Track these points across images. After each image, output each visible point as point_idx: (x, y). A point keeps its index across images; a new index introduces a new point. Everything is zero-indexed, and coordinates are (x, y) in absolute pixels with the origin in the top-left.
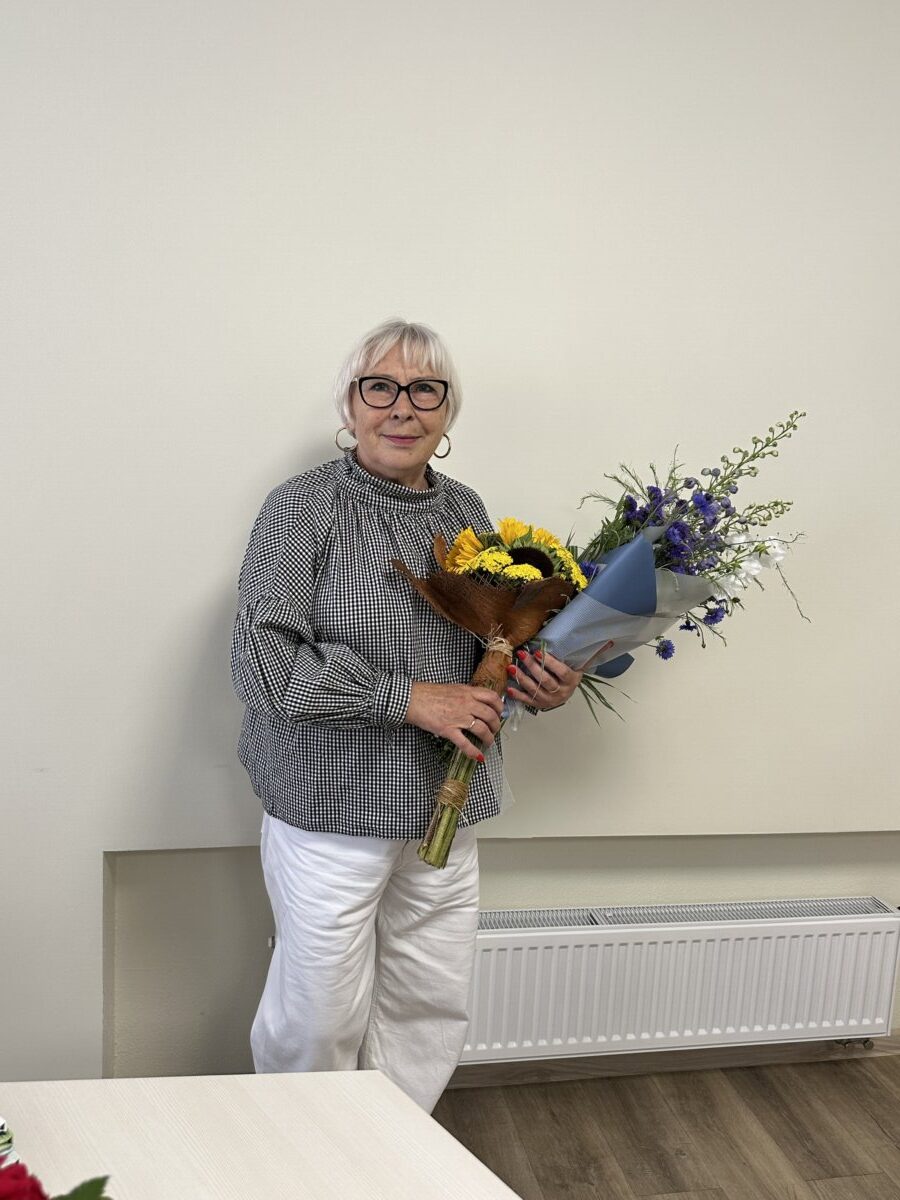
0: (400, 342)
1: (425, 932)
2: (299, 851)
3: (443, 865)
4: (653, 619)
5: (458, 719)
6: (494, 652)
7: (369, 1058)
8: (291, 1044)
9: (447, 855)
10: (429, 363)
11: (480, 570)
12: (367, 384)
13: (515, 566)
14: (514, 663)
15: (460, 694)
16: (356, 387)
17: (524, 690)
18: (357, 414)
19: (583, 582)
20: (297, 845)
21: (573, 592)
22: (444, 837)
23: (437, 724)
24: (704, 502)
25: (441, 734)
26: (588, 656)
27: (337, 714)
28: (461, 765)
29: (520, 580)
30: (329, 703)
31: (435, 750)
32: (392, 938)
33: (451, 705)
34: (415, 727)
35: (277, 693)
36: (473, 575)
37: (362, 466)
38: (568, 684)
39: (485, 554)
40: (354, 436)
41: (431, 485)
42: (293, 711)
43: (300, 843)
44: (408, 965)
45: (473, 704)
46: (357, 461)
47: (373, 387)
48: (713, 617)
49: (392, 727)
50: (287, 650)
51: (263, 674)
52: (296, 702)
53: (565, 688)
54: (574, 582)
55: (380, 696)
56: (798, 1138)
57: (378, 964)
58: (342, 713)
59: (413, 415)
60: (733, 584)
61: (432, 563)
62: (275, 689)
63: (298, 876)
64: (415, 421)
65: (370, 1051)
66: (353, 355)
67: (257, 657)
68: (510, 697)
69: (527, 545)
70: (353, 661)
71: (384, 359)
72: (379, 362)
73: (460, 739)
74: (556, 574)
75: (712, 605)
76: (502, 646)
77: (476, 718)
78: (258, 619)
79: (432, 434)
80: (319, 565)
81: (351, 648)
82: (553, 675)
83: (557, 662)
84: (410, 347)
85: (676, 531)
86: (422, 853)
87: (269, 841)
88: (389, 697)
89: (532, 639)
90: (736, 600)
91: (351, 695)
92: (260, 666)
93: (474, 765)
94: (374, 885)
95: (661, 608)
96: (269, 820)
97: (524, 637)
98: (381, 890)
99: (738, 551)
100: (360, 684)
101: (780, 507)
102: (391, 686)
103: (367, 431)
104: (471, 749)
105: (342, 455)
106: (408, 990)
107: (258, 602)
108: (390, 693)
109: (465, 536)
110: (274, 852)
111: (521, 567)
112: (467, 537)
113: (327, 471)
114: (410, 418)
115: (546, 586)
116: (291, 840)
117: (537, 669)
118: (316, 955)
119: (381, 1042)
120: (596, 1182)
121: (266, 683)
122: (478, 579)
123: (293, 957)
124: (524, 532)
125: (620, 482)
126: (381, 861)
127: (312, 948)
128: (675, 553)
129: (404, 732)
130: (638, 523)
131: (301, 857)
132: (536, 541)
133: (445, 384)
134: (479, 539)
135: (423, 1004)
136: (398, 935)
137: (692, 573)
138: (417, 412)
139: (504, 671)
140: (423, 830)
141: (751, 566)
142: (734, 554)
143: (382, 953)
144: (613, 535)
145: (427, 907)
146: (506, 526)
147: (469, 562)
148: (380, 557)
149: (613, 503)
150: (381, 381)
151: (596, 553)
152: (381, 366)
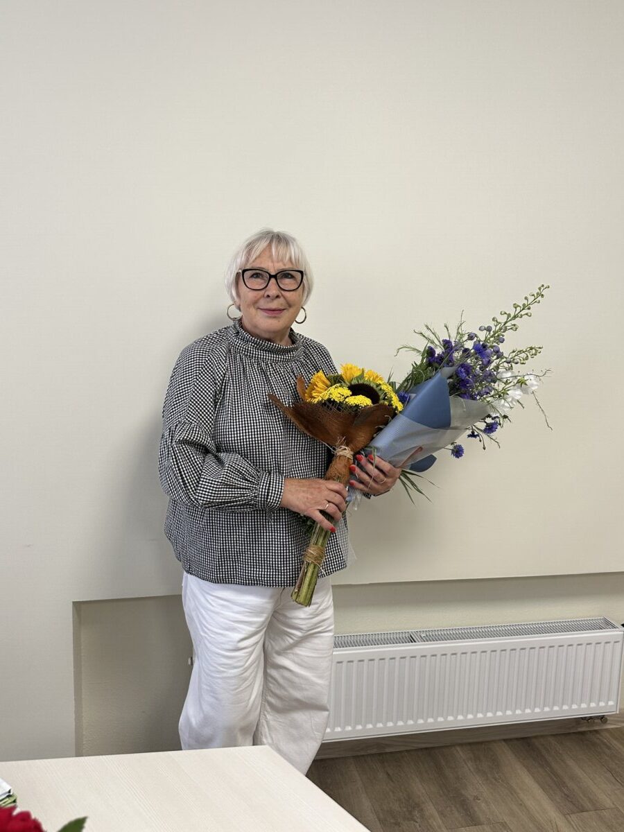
0: (270, 245)
1: (298, 650)
2: (209, 598)
3: (309, 604)
4: (449, 431)
5: (317, 503)
6: (340, 456)
7: (261, 738)
8: (207, 732)
9: (311, 597)
10: (290, 258)
11: (329, 400)
12: (247, 274)
13: (354, 397)
14: (354, 463)
15: (317, 486)
16: (240, 276)
17: (361, 482)
18: (242, 295)
19: (400, 406)
20: (208, 593)
21: (393, 413)
22: (309, 585)
23: (303, 507)
24: (481, 350)
25: (305, 514)
26: (405, 458)
27: (233, 502)
28: (319, 535)
29: (357, 406)
30: (228, 494)
31: (301, 525)
32: (275, 655)
33: (312, 494)
34: (287, 510)
35: (191, 488)
36: (325, 404)
37: (246, 330)
38: (391, 477)
39: (332, 389)
40: (240, 310)
41: (293, 343)
42: (203, 500)
43: (211, 593)
44: (287, 674)
45: (326, 493)
46: (242, 327)
47: (252, 276)
48: (490, 429)
49: (272, 510)
50: (198, 458)
51: (181, 475)
52: (205, 494)
53: (390, 480)
54: (394, 407)
55: (262, 488)
56: (558, 786)
57: (265, 673)
58: (236, 501)
59: (280, 295)
60: (503, 405)
61: (296, 396)
62: (190, 485)
63: (209, 615)
64: (281, 300)
65: (262, 735)
66: (238, 254)
67: (177, 464)
68: (352, 486)
69: (361, 382)
70: (244, 465)
71: (259, 256)
72: (256, 259)
73: (318, 517)
74: (381, 402)
75: (489, 420)
76: (345, 452)
77: (329, 502)
78: (177, 438)
79: (293, 307)
80: (218, 399)
81: (242, 456)
82: (381, 471)
83: (384, 462)
84: (277, 248)
85: (463, 370)
86: (294, 597)
87: (188, 591)
88: (269, 489)
89: (366, 447)
90: (505, 417)
91: (243, 488)
92: (179, 470)
93: (329, 534)
94: (261, 619)
95: (454, 423)
96: (187, 577)
97: (360, 445)
98: (267, 623)
99: (506, 383)
100: (249, 481)
101: (534, 351)
102: (270, 482)
103: (249, 306)
104: (326, 524)
105: (232, 323)
106: (286, 690)
107: (177, 426)
108: (269, 486)
109: (318, 377)
110: (191, 599)
111: (358, 397)
112: (319, 378)
113: (222, 334)
114: (278, 297)
115: (374, 410)
116: (203, 590)
117: (370, 468)
118: (222, 669)
119: (268, 727)
120: (419, 820)
121: (183, 481)
122: (328, 407)
123: (207, 671)
124: (358, 373)
125: (424, 336)
126: (267, 603)
127: (220, 665)
128: (462, 386)
129: (280, 513)
130: (436, 365)
131: (210, 601)
132: (367, 379)
133: (301, 272)
134: (328, 379)
135: (297, 700)
136: (279, 653)
137: (474, 399)
138: (283, 292)
139: (347, 469)
140: (295, 580)
141: (515, 393)
142: (503, 385)
143: (268, 667)
144: (420, 373)
145: (298, 633)
146: (346, 369)
147: (321, 395)
148: (260, 393)
149: (419, 351)
150: (257, 271)
151: (409, 386)
152: (258, 261)
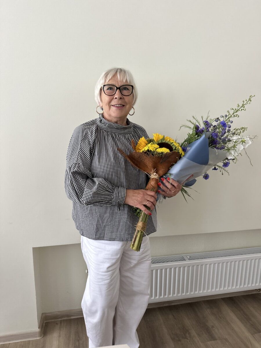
0: (116, 73)
1: (134, 269)
6: (153, 178)
11: (148, 150)
13: (160, 148)
15: (142, 193)
16: (102, 89)
17: (163, 191)
21: (180, 157)
26: (185, 179)
27: (101, 202)
28: (143, 217)
29: (162, 153)
30: (98, 198)
34: (128, 205)
36: (146, 152)
37: (105, 119)
39: (149, 145)
41: (128, 125)
42: (86, 201)
45: (147, 196)
46: (103, 117)
47: (108, 89)
48: (226, 165)
49: (120, 205)
52: (87, 198)
54: (180, 153)
55: (115, 195)
59: (122, 97)
62: (79, 194)
67: (73, 183)
68: (159, 193)
69: (164, 141)
70: (106, 184)
73: (143, 208)
74: (174, 151)
76: (155, 176)
77: (148, 201)
78: (72, 170)
80: (92, 152)
81: (104, 179)
82: (173, 186)
83: (174, 182)
84: (120, 74)
87: (83, 244)
89: (166, 174)
92: (74, 186)
95: (210, 162)
97: (163, 173)
99: (235, 142)
100: (108, 191)
101: (243, 129)
102: (119, 191)
103: (107, 104)
104: (147, 211)
107: (72, 165)
108: (119, 194)
110: (85, 247)
112: (142, 141)
113: (94, 121)
115: (171, 155)
116: (90, 244)
117: (167, 184)
119: (122, 303)
121: (76, 192)
122: (148, 154)
124: (162, 138)
128: (214, 143)
133: (132, 86)
134: (147, 141)
136: (126, 271)
139: (157, 185)
144: (192, 138)
145: (135, 262)
146: (156, 136)
147: (144, 148)
151: (186, 144)
152: (110, 81)
